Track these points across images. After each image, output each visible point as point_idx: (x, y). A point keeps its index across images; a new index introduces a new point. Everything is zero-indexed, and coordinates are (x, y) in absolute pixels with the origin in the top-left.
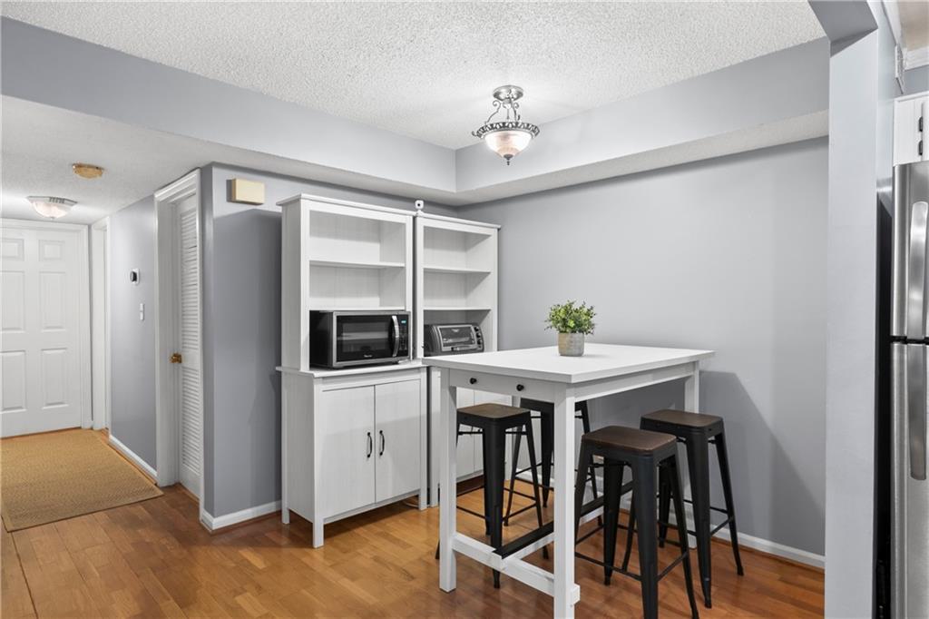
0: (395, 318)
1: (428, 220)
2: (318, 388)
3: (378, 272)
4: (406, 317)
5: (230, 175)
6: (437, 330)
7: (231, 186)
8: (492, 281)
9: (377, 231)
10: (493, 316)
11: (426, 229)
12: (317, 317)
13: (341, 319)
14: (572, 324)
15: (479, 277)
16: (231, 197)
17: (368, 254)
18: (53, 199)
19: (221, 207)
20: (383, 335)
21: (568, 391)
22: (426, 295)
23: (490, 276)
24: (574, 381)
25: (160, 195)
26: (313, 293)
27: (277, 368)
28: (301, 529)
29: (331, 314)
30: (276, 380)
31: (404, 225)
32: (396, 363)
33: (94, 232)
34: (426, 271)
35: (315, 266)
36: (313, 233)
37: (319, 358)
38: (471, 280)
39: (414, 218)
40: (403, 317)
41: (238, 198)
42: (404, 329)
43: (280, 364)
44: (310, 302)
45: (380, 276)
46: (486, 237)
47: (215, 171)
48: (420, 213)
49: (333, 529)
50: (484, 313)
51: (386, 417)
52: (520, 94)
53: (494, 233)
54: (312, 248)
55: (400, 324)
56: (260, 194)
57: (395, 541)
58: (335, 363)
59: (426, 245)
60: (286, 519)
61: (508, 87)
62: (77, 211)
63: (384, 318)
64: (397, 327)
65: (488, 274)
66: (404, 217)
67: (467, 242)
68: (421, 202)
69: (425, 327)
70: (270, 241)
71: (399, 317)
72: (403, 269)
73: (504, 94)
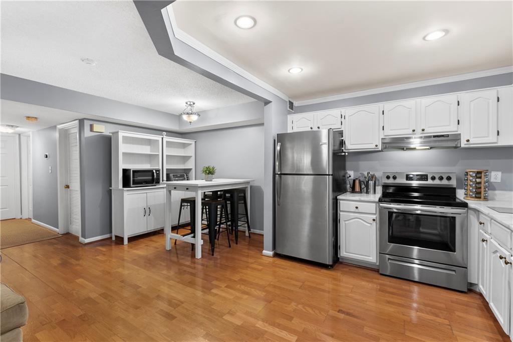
0: (154, 171)
1: (167, 139)
2: (126, 194)
3: (150, 156)
4: (159, 171)
5: (91, 122)
6: (171, 175)
7: (91, 127)
8: (193, 160)
9: (149, 142)
10: (193, 170)
11: (167, 142)
12: (126, 172)
13: (134, 172)
14: (207, 172)
15: (189, 157)
16: (92, 130)
17: (146, 150)
18: (7, 125)
19: (87, 133)
20: (151, 178)
21: (199, 189)
22: (167, 163)
23: (192, 158)
24: (199, 186)
25: (59, 127)
26: (124, 163)
27: (110, 188)
28: (119, 240)
29: (130, 170)
30: (110, 192)
31: (158, 140)
32: (155, 186)
33: (22, 137)
34: (167, 156)
35: (124, 154)
36: (123, 142)
37: (126, 184)
38: (185, 159)
39: (162, 138)
40: (158, 171)
41: (94, 130)
42: (158, 175)
43: (111, 187)
44: (122, 165)
45: (150, 157)
46: (191, 144)
47: (85, 121)
48: (165, 136)
49: (131, 239)
50: (190, 170)
51: (151, 203)
52: (194, 104)
53: (193, 142)
54: (123, 148)
55: (156, 173)
56: (102, 129)
58: (132, 186)
59: (167, 146)
60: (114, 238)
61: (190, 102)
62: (19, 130)
63: (151, 171)
64: (155, 174)
65: (191, 156)
66: (159, 138)
67: (184, 146)
68: (165, 133)
69: (167, 174)
70: (107, 145)
71: (156, 171)
72: (158, 155)
73: (189, 103)
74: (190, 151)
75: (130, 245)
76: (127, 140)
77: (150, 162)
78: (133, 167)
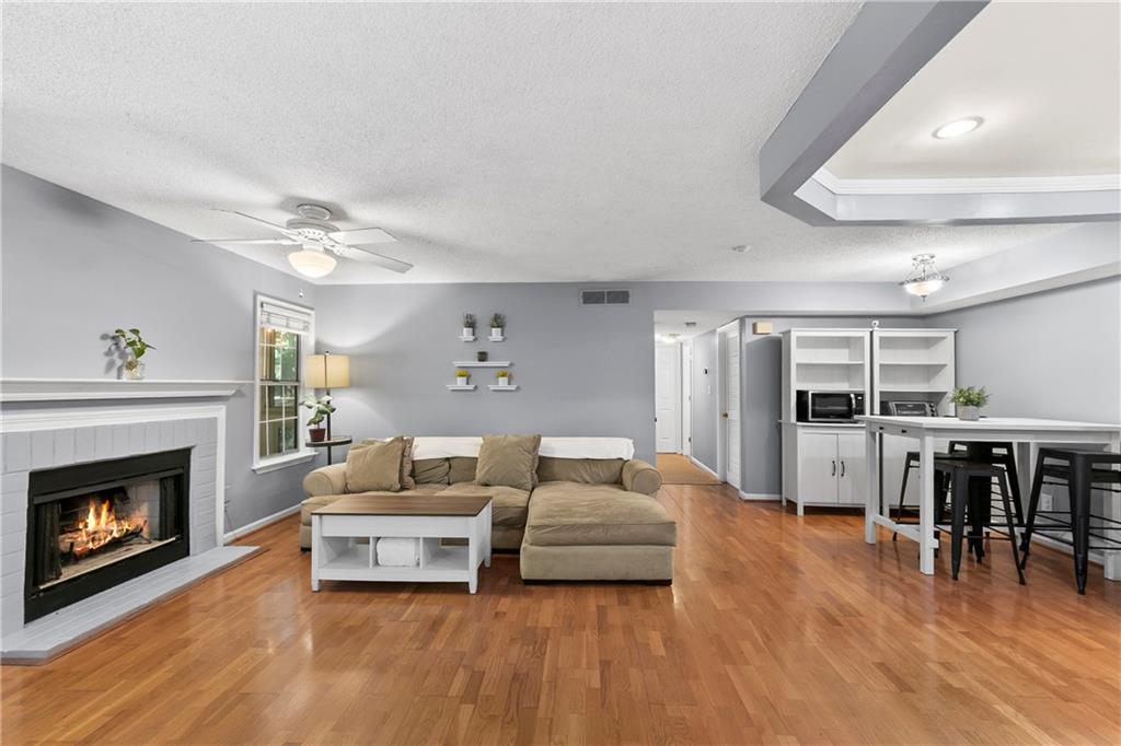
0: (852, 396)
1: (882, 333)
2: (800, 431)
3: (848, 365)
4: (863, 395)
5: (754, 320)
6: (892, 405)
7: (754, 326)
8: (950, 371)
9: (846, 342)
10: (950, 397)
11: (881, 338)
12: (801, 395)
13: (814, 396)
15: (939, 368)
16: (755, 332)
17: (841, 357)
18: (671, 335)
19: (749, 337)
20: (846, 408)
21: (926, 433)
22: (881, 381)
23: (947, 368)
25: (719, 330)
26: (798, 380)
27: (780, 421)
28: (792, 506)
29: (807, 392)
30: (779, 427)
31: (863, 338)
32: (855, 422)
33: (684, 348)
34: (881, 365)
35: (798, 365)
36: (798, 346)
37: (802, 416)
38: (932, 371)
39: (871, 333)
40: (860, 395)
41: (758, 332)
42: (861, 403)
43: (780, 418)
44: (796, 385)
45: (849, 370)
46: (943, 338)
47: (747, 320)
48: (876, 328)
49: (809, 510)
50: (941, 394)
51: (846, 453)
52: (932, 257)
53: (949, 334)
54: (798, 356)
55: (856, 398)
56: (768, 328)
57: (850, 525)
58: (810, 419)
59: (881, 347)
60: (784, 503)
61: (923, 255)
62: (680, 338)
63: (846, 396)
64: (854, 402)
65: (945, 365)
66: (864, 333)
67: (928, 343)
68: (877, 322)
69: (881, 403)
70: (775, 352)
71: (857, 395)
72: (862, 365)
73: (920, 258)
74: (943, 354)
75: (807, 517)
76: (806, 343)
77: (849, 379)
78: (813, 387)
